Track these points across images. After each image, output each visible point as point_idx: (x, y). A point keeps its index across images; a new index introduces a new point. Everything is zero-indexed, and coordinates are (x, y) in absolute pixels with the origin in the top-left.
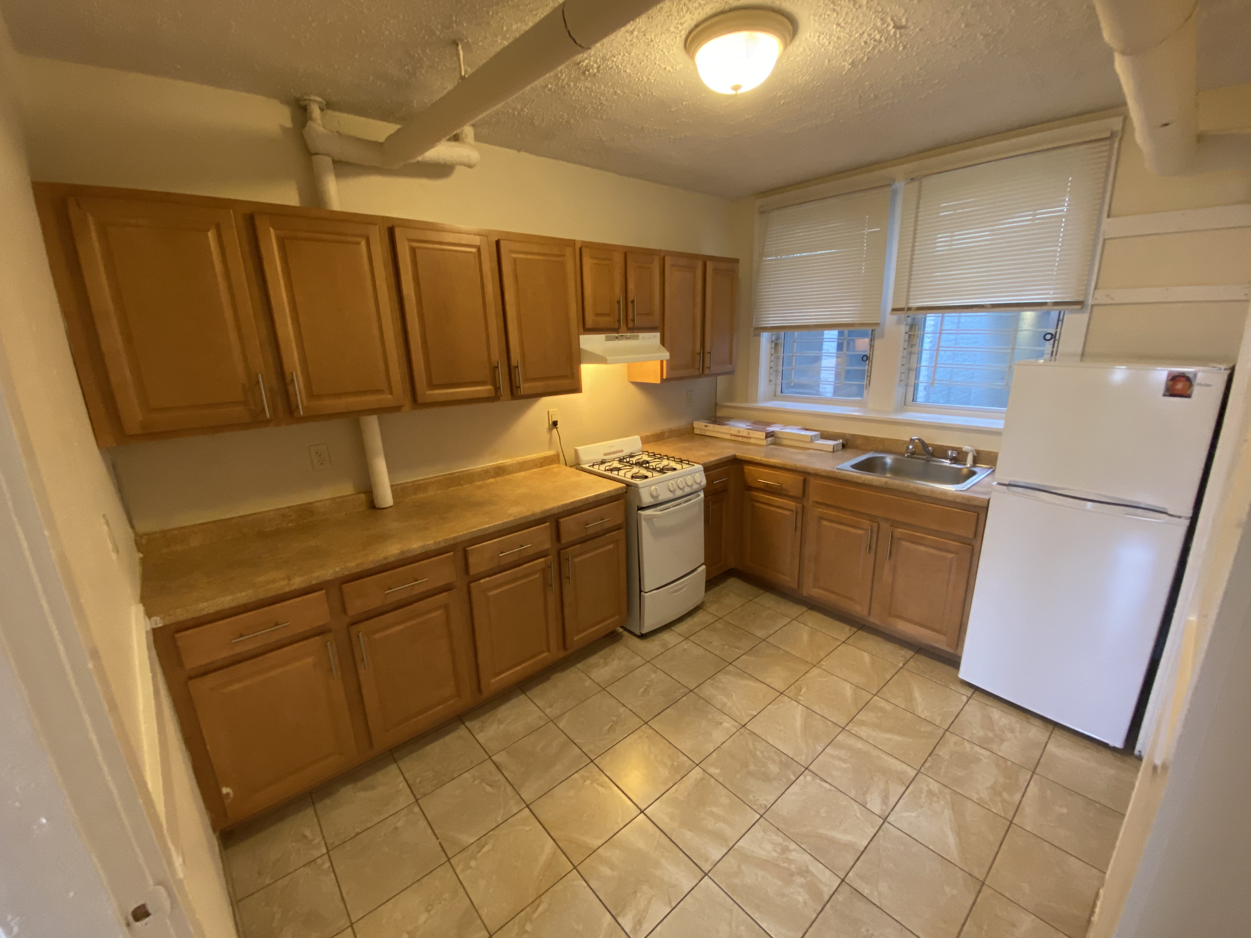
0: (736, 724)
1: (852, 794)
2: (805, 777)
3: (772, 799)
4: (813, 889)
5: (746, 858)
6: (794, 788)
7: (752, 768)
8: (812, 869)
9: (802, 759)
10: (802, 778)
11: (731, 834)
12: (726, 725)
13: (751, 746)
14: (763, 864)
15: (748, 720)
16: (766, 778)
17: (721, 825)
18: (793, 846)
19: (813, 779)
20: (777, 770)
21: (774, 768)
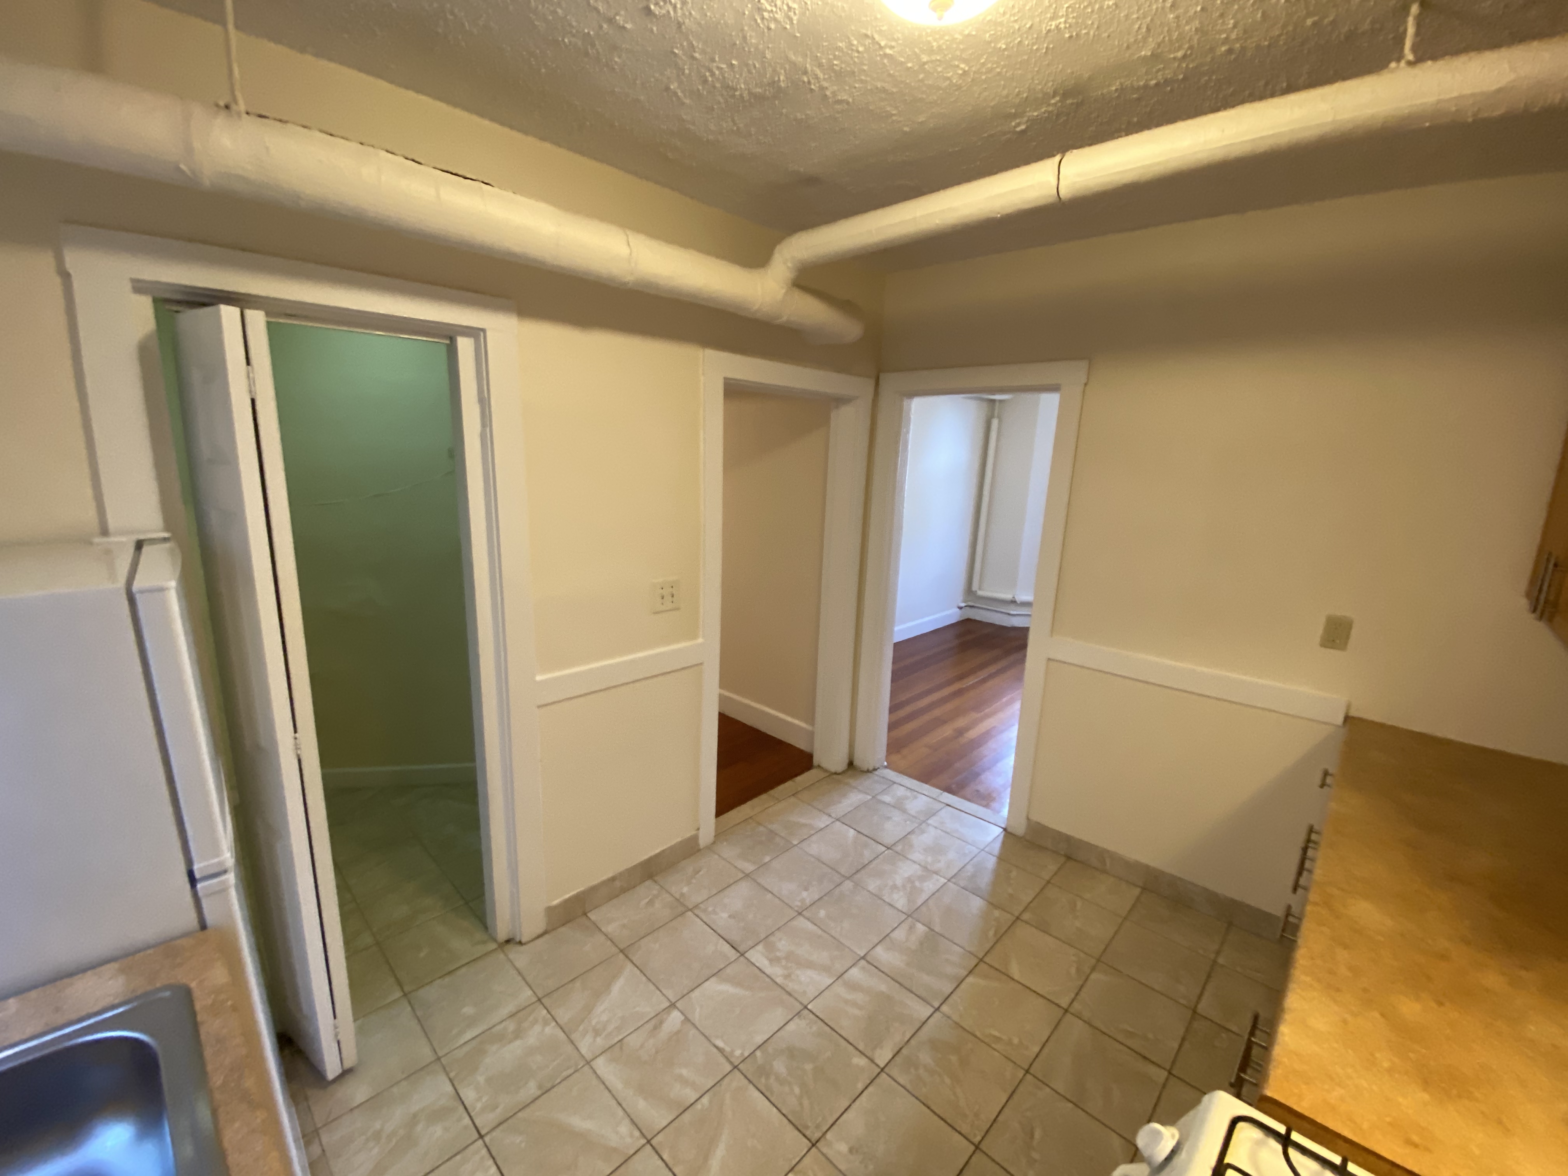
0: (825, 1150)
1: (693, 1031)
2: (742, 1054)
3: (791, 1026)
4: (771, 948)
5: (826, 969)
6: (759, 1039)
7: (809, 1067)
8: (766, 962)
9: (737, 1080)
10: (746, 1054)
11: (840, 989)
12: (843, 1148)
13: (806, 1102)
14: (810, 965)
15: (806, 1160)
16: (792, 1053)
17: (850, 996)
18: (779, 980)
19: (733, 1051)
20: (775, 1063)
21: (780, 1066)
